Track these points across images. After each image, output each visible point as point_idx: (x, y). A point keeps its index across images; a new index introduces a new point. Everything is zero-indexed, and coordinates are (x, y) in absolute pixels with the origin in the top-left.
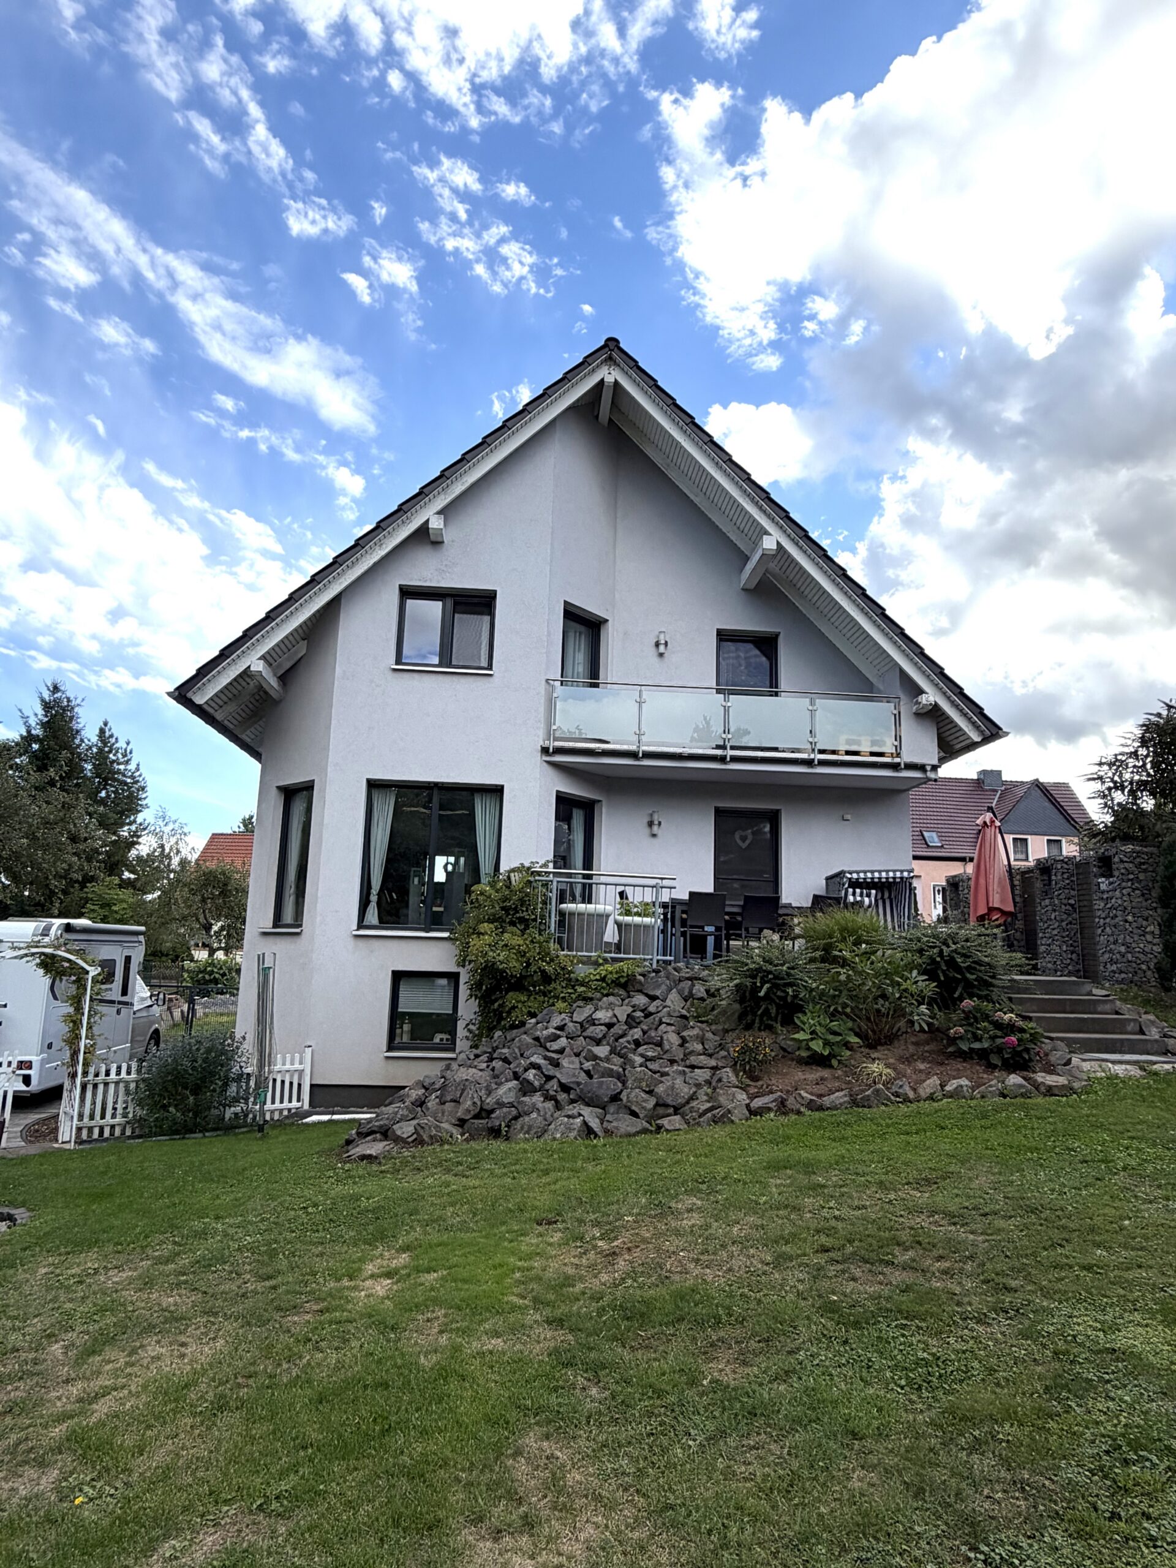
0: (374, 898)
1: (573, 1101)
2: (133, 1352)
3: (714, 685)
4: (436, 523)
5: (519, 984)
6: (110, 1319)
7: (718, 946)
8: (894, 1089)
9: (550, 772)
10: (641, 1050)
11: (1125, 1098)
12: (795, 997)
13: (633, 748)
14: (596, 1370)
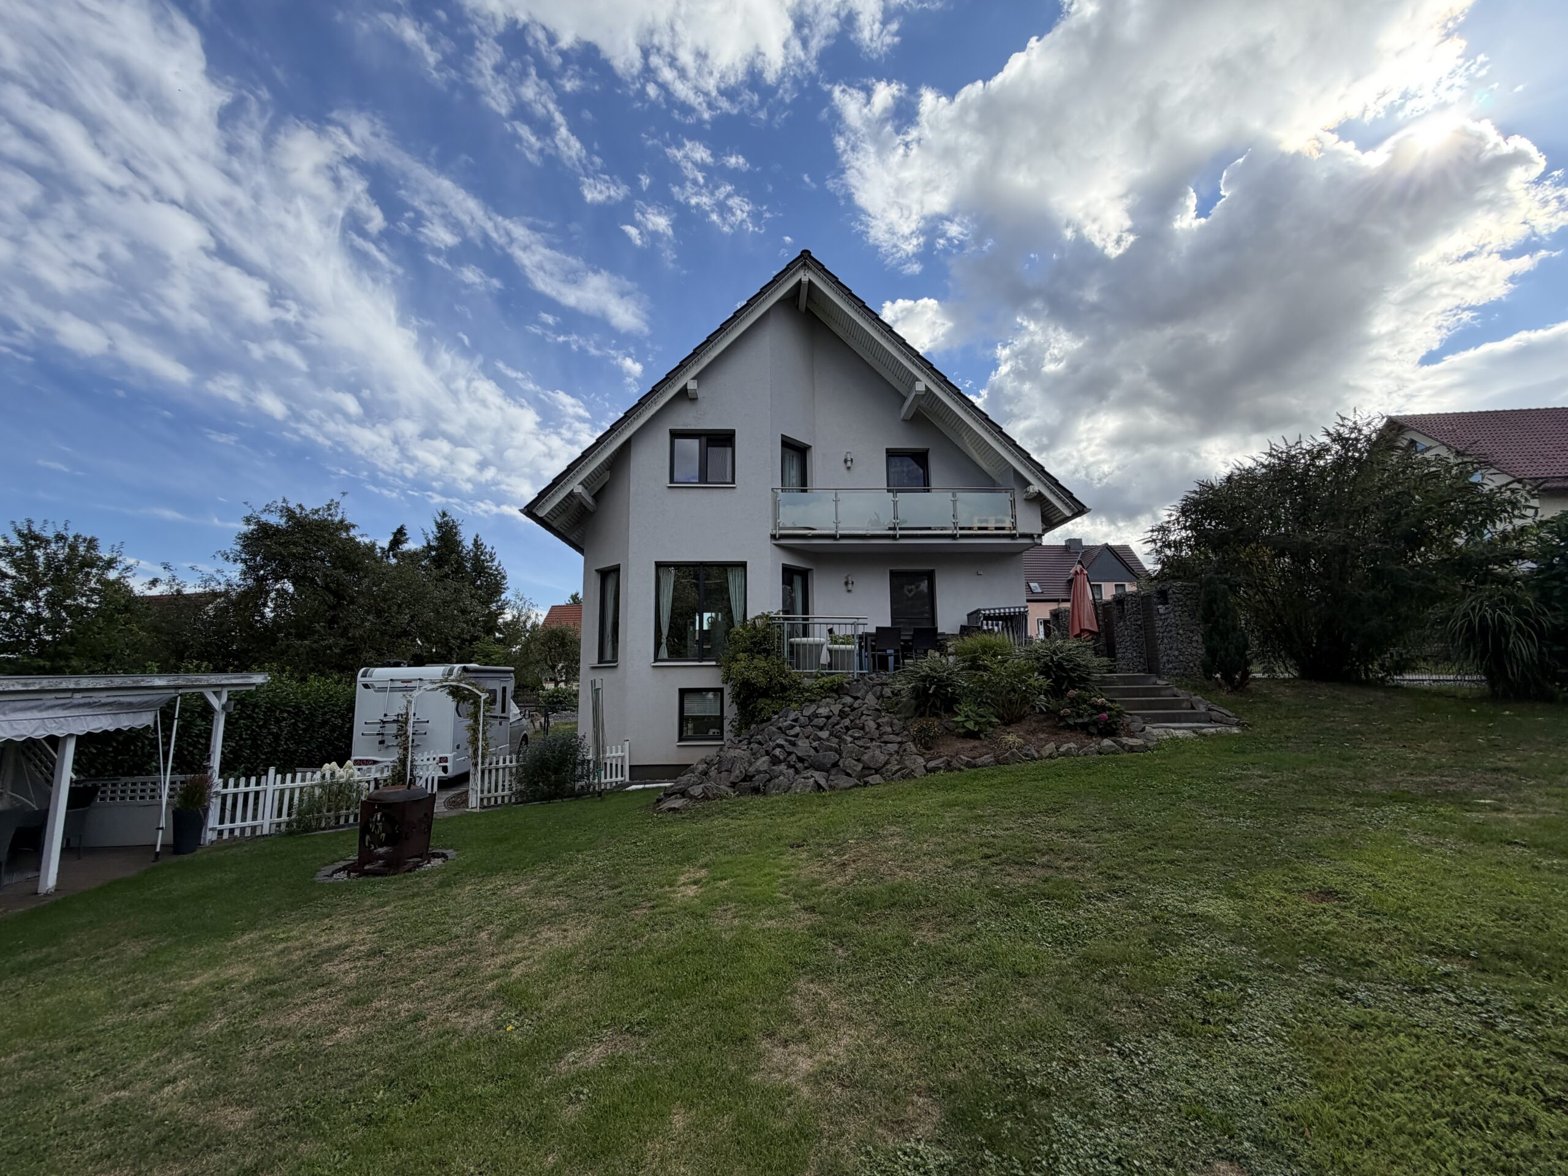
0: (664, 640)
1: (806, 768)
2: (533, 936)
3: (885, 486)
4: (692, 386)
5: (765, 693)
6: (516, 916)
7: (897, 661)
8: (1025, 752)
9: (777, 550)
10: (850, 732)
11: (1184, 752)
12: (952, 693)
13: (833, 532)
14: (840, 939)
